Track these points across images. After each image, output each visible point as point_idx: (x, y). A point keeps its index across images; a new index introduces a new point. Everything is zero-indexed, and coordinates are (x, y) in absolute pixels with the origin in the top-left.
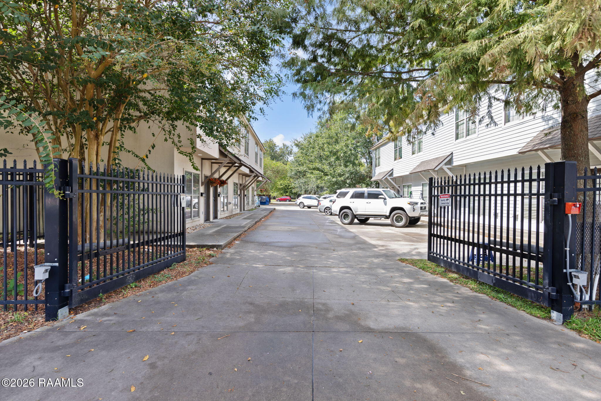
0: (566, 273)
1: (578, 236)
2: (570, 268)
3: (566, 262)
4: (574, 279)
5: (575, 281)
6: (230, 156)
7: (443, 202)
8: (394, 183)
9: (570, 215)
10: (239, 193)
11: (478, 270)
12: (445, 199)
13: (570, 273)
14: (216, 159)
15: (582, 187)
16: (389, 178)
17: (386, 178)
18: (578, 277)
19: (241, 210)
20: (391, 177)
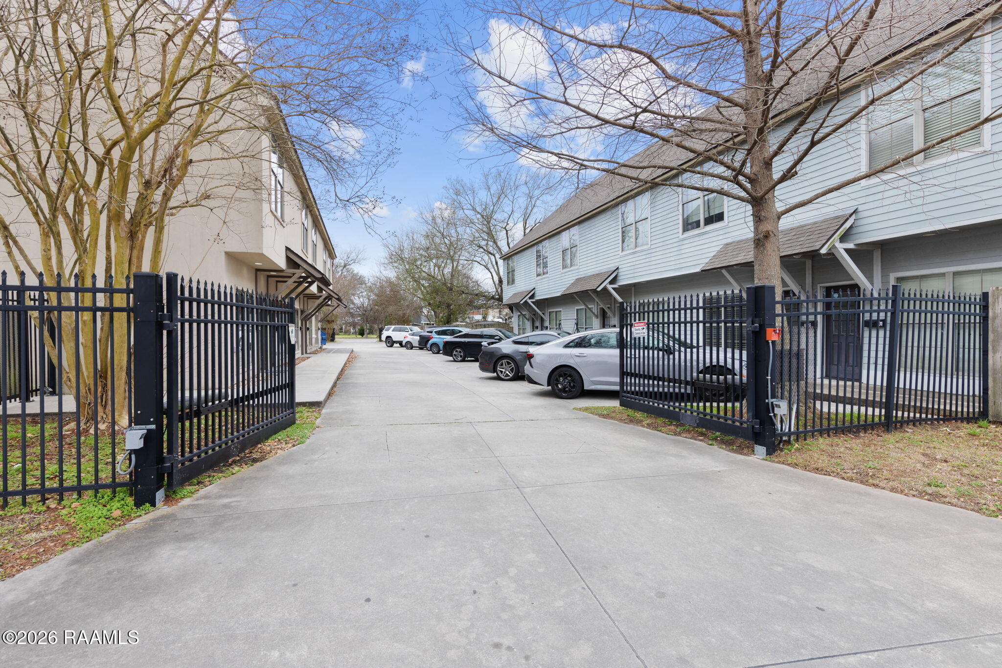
0: (768, 403)
1: (778, 364)
2: (772, 398)
3: (768, 391)
4: (775, 408)
5: (776, 410)
6: (305, 266)
7: (638, 332)
8: (535, 308)
9: (770, 341)
10: (300, 325)
11: (680, 410)
12: (641, 328)
13: (772, 403)
14: (282, 271)
15: (780, 312)
16: (529, 301)
17: (526, 302)
18: (779, 406)
19: (302, 354)
20: (533, 300)
